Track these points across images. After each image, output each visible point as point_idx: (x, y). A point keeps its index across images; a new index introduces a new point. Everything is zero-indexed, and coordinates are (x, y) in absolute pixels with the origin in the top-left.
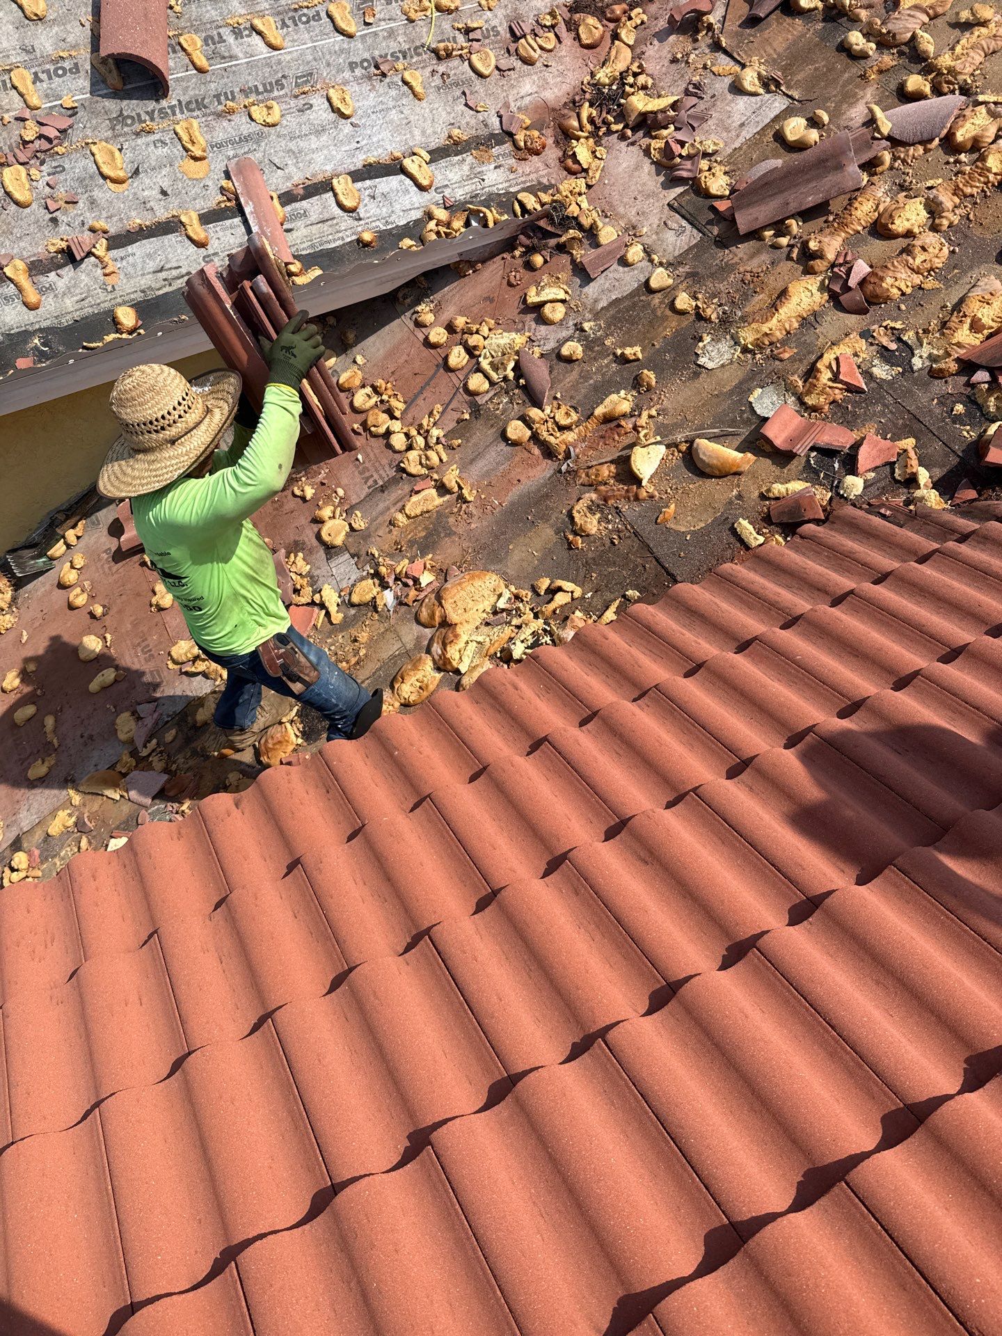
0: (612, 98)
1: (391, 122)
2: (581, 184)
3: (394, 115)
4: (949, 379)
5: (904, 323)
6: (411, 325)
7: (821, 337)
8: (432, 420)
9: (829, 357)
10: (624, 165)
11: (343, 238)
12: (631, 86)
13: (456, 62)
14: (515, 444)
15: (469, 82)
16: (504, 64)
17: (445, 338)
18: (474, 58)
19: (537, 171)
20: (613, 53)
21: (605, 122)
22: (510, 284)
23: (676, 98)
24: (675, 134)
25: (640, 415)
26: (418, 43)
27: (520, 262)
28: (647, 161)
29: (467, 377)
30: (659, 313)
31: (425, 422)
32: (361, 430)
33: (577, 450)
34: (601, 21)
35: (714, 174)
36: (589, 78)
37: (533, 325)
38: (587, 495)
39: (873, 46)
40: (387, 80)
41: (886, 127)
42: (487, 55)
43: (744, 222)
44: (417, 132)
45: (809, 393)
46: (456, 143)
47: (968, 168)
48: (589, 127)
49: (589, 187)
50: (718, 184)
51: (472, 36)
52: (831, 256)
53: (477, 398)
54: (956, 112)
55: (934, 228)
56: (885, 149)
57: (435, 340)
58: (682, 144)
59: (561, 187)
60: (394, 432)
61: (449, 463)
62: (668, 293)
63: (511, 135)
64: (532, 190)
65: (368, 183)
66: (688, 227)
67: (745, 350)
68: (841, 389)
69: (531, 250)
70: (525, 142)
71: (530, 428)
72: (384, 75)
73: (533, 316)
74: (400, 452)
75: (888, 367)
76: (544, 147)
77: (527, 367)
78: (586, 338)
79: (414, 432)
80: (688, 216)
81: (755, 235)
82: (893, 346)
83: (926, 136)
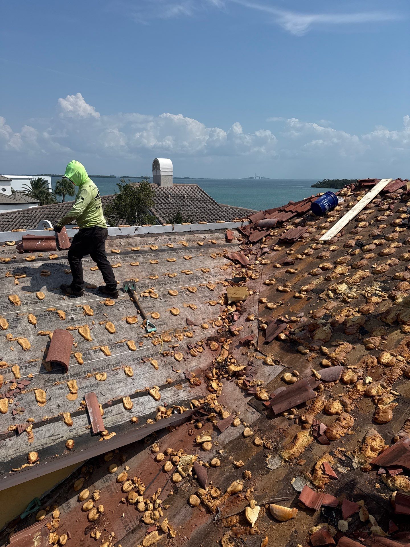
0: (223, 366)
1: (146, 377)
2: (215, 396)
3: (147, 375)
4: (370, 472)
5: (345, 448)
6: (150, 452)
7: (314, 455)
8: (157, 495)
9: (319, 464)
10: (230, 389)
11: (125, 420)
12: (229, 362)
13: (170, 357)
14: (194, 506)
15: (174, 363)
16: (186, 357)
17: (163, 457)
18: (176, 355)
19: (198, 392)
20: (222, 352)
21: (221, 374)
22: (189, 435)
23: (245, 366)
24: (246, 378)
25: (247, 491)
26: (157, 352)
27: (193, 426)
28: (238, 388)
29: (172, 475)
30: (249, 446)
31: (154, 497)
32: (125, 502)
33: (221, 509)
34: (217, 343)
35: (262, 392)
36: (215, 360)
37: (199, 451)
38: (228, 532)
39: (308, 351)
40: (146, 364)
41: (319, 376)
42: (180, 354)
43: (276, 409)
44: (155, 380)
45: (315, 480)
46: (169, 383)
47: (351, 390)
48: (216, 376)
49: (217, 397)
50: (264, 396)
51: (175, 349)
52: (311, 422)
53: (177, 484)
54: (342, 371)
55: (346, 411)
56: (321, 384)
57: (160, 459)
58: (249, 382)
59: (207, 397)
60: (140, 502)
61: (164, 517)
62: (252, 438)
63: (189, 380)
64: (197, 399)
65: (136, 399)
66: (256, 411)
67: (285, 461)
68: (327, 478)
69: (197, 421)
70: (194, 382)
71: (200, 498)
72: (145, 362)
73: (199, 447)
74: (142, 512)
75: (343, 468)
76: (200, 383)
77: (197, 470)
78: (221, 457)
79: (149, 502)
80: (255, 407)
81: (281, 414)
82: (344, 458)
83: (334, 379)
